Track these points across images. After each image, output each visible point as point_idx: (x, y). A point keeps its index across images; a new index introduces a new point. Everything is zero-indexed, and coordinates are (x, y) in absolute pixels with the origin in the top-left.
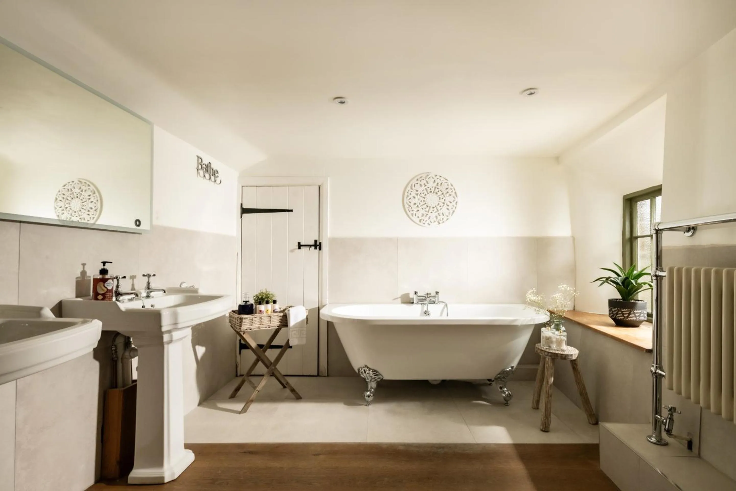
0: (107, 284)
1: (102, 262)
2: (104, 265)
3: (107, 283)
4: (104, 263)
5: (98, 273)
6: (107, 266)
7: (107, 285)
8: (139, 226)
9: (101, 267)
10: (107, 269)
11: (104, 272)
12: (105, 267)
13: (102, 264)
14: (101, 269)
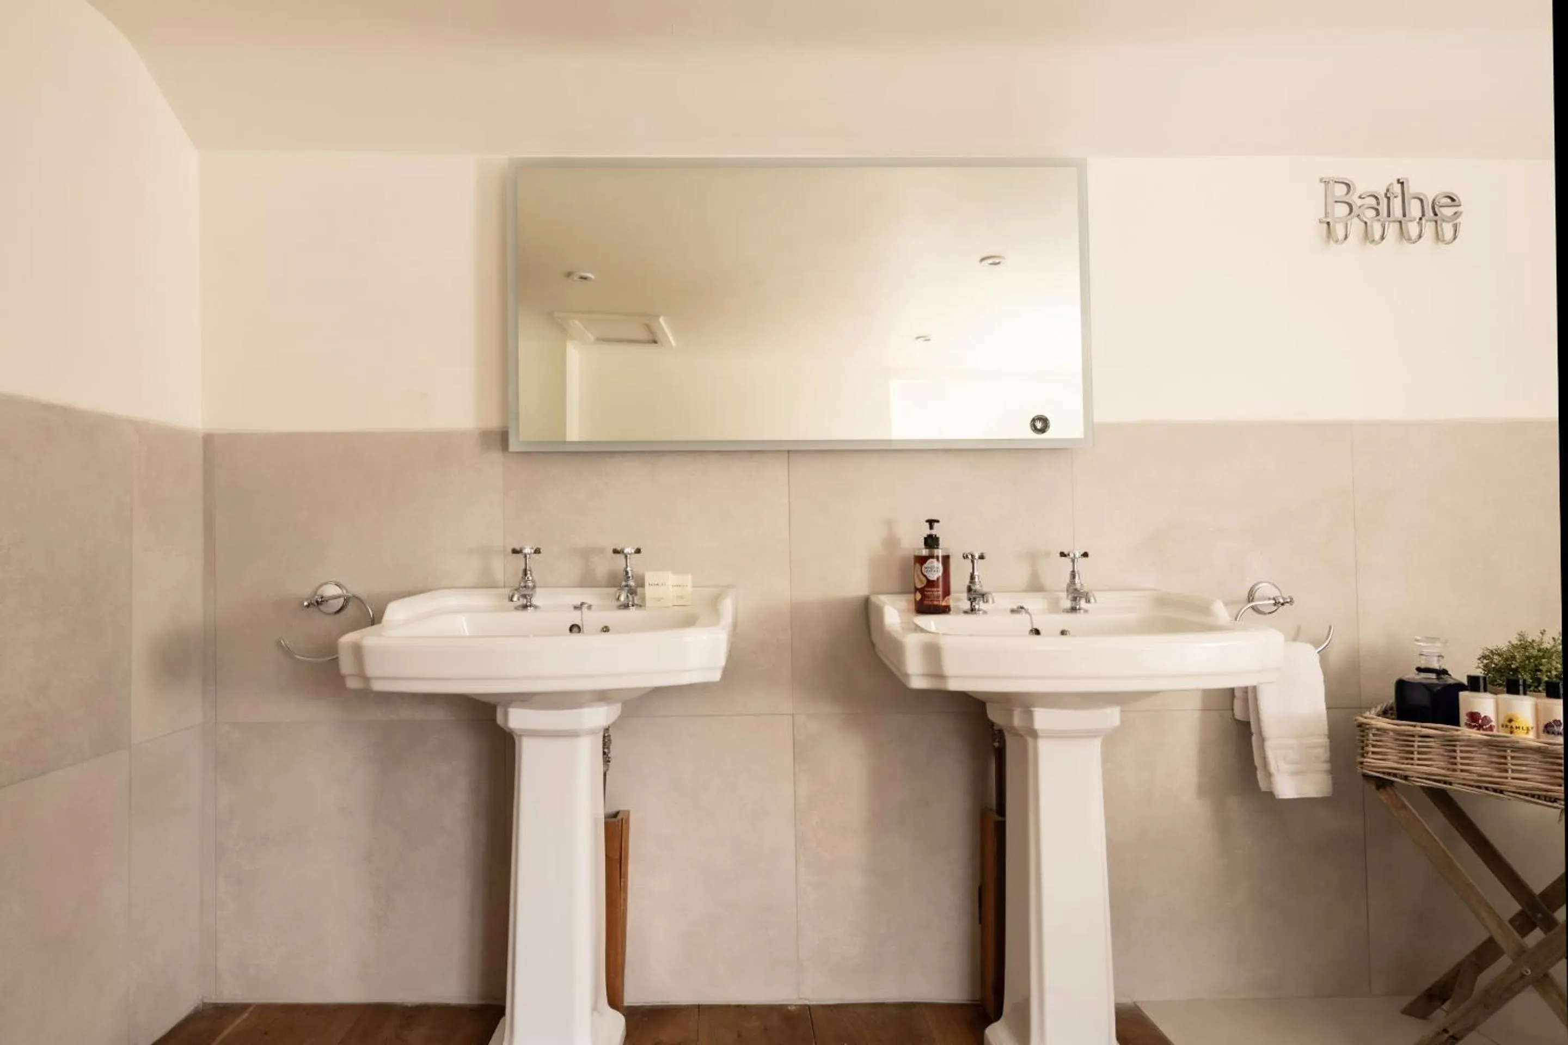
0: (926, 568)
1: (927, 521)
2: (931, 528)
3: (925, 565)
4: (931, 522)
5: (921, 544)
6: (937, 531)
7: (926, 570)
8: (1043, 431)
9: (926, 531)
10: (938, 536)
11: (932, 542)
12: (934, 532)
13: (927, 525)
14: (926, 536)
